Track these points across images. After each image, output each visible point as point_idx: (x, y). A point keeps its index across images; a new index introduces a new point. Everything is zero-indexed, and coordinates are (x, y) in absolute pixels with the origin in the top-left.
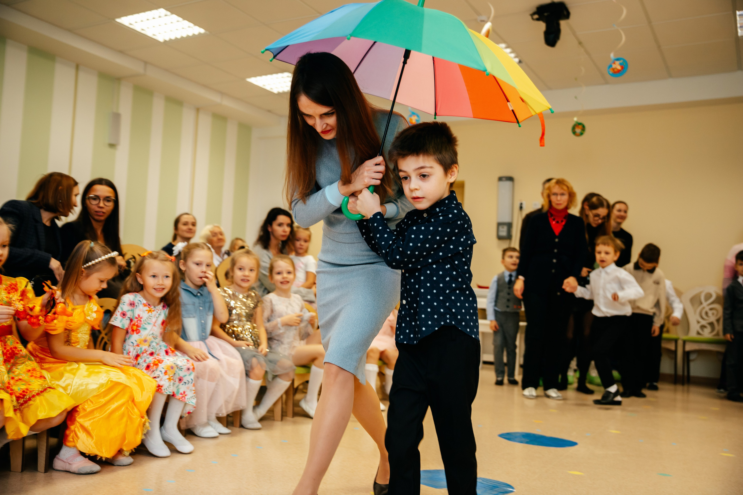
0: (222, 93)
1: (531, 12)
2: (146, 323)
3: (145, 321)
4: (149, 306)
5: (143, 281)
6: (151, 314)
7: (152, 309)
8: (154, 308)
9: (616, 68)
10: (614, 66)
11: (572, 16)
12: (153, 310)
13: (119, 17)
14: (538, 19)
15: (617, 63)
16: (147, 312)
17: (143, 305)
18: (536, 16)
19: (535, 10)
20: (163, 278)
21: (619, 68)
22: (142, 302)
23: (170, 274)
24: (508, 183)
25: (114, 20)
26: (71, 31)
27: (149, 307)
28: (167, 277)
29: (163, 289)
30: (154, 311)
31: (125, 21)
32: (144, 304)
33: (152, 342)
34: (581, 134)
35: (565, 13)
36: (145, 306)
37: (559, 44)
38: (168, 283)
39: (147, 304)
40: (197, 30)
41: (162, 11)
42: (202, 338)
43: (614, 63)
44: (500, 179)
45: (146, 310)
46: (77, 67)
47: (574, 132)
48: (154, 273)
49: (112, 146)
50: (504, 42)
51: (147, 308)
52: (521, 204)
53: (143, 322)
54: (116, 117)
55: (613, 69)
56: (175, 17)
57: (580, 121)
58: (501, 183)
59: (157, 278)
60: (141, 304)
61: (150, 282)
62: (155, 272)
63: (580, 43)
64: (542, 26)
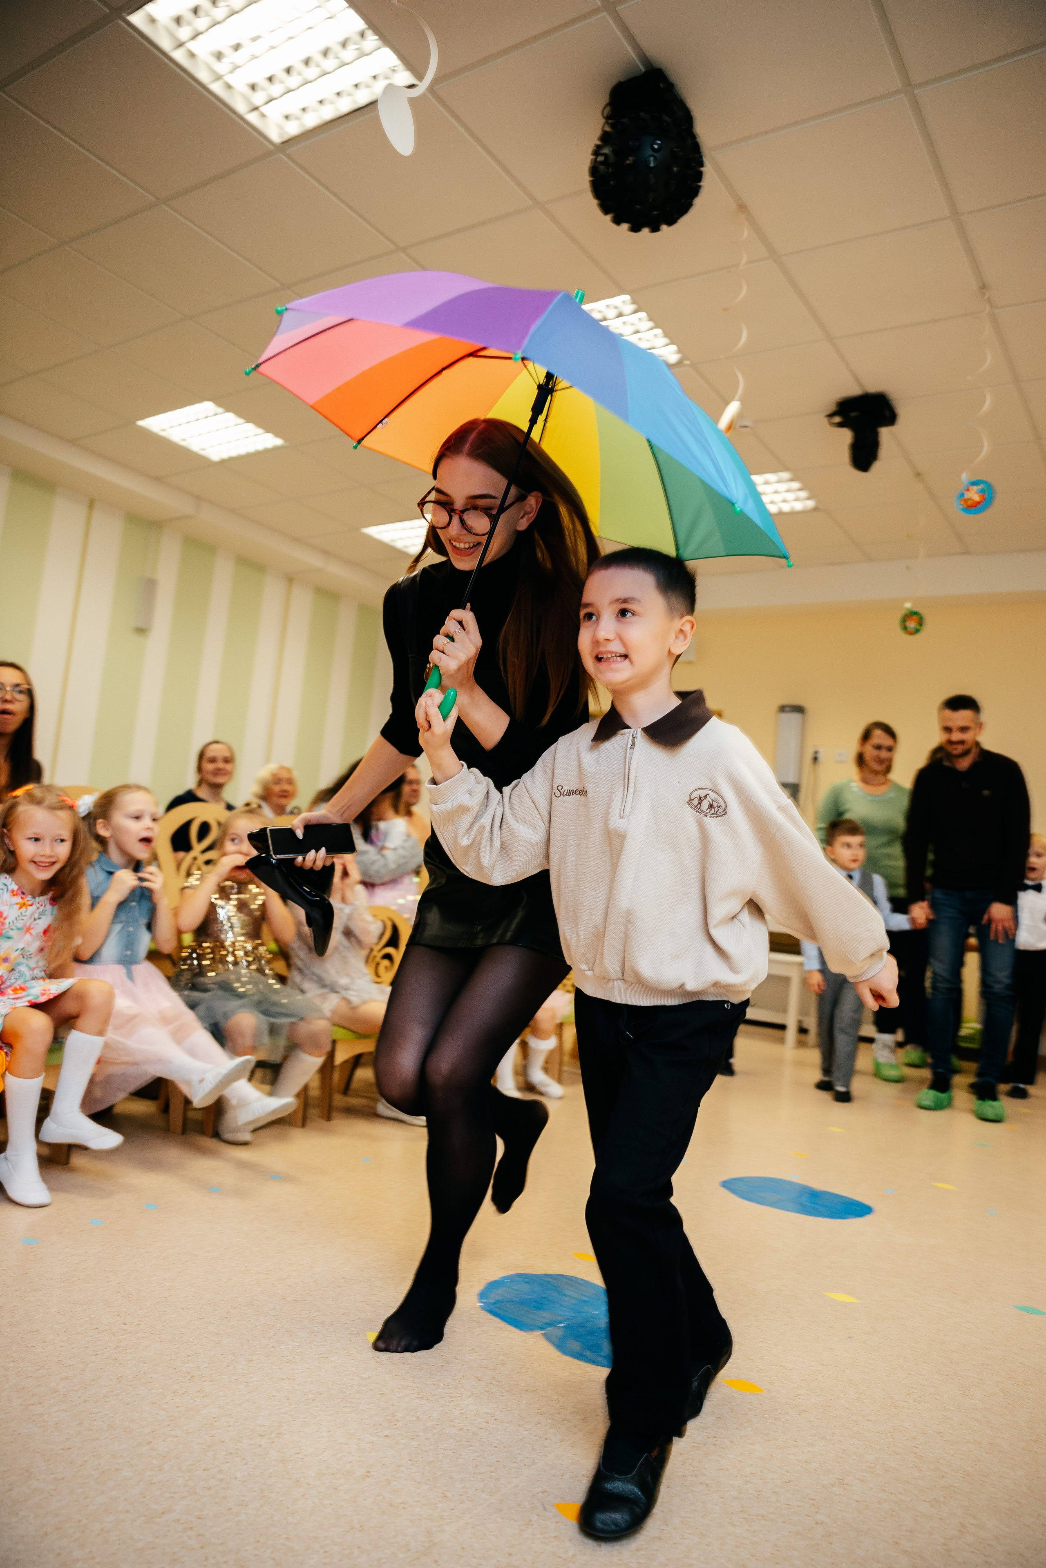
0: (327, 553)
1: (828, 413)
2: (13, 927)
3: (11, 924)
4: (23, 896)
5: (13, 845)
6: (25, 912)
7: (28, 901)
8: (33, 900)
9: (971, 499)
10: (967, 495)
11: (901, 420)
12: (30, 903)
13: (143, 418)
14: (840, 425)
15: (975, 488)
16: (18, 906)
17: (12, 894)
18: (837, 419)
19: (834, 408)
20: (54, 842)
21: (977, 498)
22: (10, 888)
23: (67, 834)
24: (795, 717)
25: (132, 422)
26: (72, 442)
27: (22, 898)
28: (62, 841)
29: (54, 863)
30: (31, 905)
31: (156, 424)
32: (13, 891)
33: (19, 964)
34: (917, 631)
35: (887, 413)
36: (14, 895)
37: (876, 467)
38: (63, 851)
39: (20, 892)
40: (270, 441)
41: (208, 406)
42: (125, 961)
43: (968, 490)
44: (783, 709)
45: (16, 904)
46: (91, 504)
47: (905, 628)
48: (35, 834)
49: (141, 631)
50: (786, 469)
51: (18, 899)
52: (816, 752)
53: (7, 926)
54: (149, 586)
55: (966, 501)
56: (231, 418)
57: (916, 609)
58: (784, 716)
59: (41, 842)
60: (7, 891)
61: (26, 849)
62: (37, 830)
63: (918, 475)
64: (846, 436)
